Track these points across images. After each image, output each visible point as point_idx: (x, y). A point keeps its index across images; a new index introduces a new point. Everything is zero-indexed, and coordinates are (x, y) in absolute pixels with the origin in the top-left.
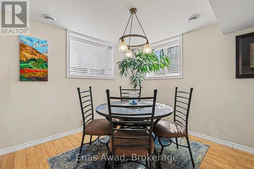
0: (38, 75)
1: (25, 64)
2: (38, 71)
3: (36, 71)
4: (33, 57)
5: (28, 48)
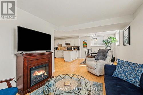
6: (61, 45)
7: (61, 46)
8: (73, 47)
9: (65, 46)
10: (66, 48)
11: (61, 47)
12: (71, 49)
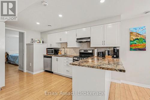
0: (140, 47)
1: (132, 42)
2: (140, 45)
3: (138, 45)
4: (137, 37)
5: (134, 34)
6: (66, 43)
7: (65, 46)
8: (96, 48)
9: (76, 45)
10: (78, 51)
11: (66, 49)
12: (92, 54)
